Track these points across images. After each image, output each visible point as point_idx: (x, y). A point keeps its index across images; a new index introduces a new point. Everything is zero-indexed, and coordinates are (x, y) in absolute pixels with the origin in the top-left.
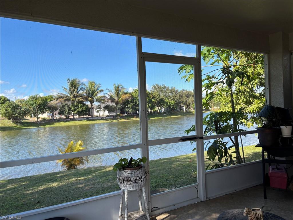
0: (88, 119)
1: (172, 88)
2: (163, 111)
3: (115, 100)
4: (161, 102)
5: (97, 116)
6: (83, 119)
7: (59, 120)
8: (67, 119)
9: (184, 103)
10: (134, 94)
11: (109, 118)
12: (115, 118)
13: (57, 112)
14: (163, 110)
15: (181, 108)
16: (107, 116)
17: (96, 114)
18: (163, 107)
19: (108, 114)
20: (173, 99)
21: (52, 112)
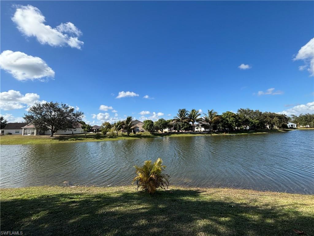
0: (191, 133)
1: (256, 111)
2: (248, 129)
3: (209, 120)
4: (246, 122)
5: (197, 131)
6: (188, 133)
7: (174, 133)
8: (178, 133)
9: (268, 123)
10: (223, 116)
11: (204, 132)
12: (209, 133)
13: (173, 128)
15: (265, 127)
16: (204, 131)
17: (196, 130)
18: (248, 125)
19: (204, 130)
20: (258, 120)
21: (170, 128)
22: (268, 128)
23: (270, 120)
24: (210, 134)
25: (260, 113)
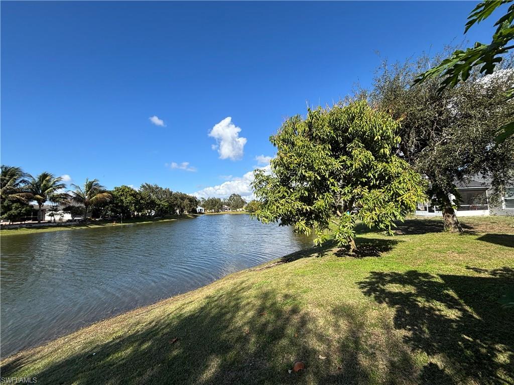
0: (30, 226)
1: (166, 189)
5: (50, 222)
6: (21, 226)
9: (178, 206)
11: (70, 223)
12: (81, 223)
14: (153, 213)
15: (174, 211)
16: (69, 221)
17: (47, 218)
19: (71, 219)
20: (167, 201)
22: (177, 213)
23: (181, 203)
24: (84, 225)
25: (171, 193)
